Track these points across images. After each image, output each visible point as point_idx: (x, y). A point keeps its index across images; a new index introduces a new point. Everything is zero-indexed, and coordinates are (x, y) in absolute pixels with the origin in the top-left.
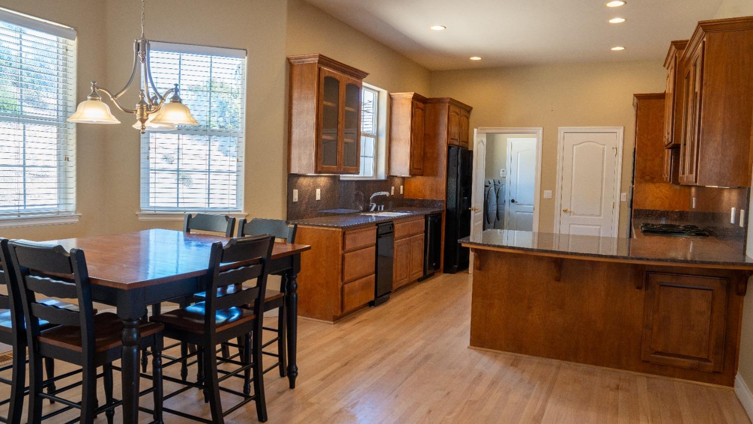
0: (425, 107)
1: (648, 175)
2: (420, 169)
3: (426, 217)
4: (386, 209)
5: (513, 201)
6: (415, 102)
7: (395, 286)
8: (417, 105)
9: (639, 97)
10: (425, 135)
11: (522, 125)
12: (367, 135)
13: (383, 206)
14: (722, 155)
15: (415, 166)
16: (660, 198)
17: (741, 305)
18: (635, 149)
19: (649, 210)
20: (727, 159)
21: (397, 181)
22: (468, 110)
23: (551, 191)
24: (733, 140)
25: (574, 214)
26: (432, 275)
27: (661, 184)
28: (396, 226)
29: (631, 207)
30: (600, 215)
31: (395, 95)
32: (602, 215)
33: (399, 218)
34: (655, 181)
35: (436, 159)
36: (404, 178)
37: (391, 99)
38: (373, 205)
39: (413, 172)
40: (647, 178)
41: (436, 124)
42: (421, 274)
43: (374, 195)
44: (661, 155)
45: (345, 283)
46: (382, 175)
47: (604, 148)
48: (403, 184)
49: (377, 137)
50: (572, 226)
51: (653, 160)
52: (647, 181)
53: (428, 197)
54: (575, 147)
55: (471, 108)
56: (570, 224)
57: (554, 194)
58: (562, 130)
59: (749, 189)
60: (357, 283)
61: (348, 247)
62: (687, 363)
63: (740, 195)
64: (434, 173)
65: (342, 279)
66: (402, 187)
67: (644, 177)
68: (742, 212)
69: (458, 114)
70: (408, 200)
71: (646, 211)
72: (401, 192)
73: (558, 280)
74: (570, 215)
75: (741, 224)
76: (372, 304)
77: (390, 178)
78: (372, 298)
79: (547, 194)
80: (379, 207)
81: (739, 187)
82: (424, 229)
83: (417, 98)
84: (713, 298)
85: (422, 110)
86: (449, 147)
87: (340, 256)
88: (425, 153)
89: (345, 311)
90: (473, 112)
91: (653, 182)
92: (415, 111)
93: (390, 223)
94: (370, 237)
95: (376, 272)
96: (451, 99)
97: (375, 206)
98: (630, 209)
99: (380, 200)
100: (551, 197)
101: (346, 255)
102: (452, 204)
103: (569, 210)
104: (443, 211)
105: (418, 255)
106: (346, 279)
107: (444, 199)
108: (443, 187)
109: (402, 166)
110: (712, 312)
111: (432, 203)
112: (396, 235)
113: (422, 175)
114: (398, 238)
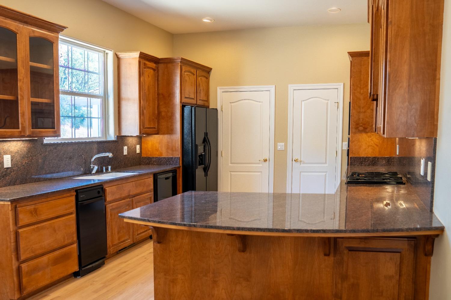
0: (158, 68)
1: (362, 126)
2: (155, 128)
3: (155, 176)
4: (116, 170)
6: (143, 61)
7: (111, 250)
8: (145, 64)
9: (353, 55)
10: (158, 94)
13: (110, 167)
14: (409, 102)
15: (147, 125)
16: (372, 146)
17: (428, 266)
18: (350, 102)
19: (363, 158)
20: (414, 106)
21: (131, 141)
22: (207, 71)
23: (283, 144)
24: (419, 86)
25: (304, 163)
27: (372, 133)
28: (108, 190)
29: (348, 155)
30: (326, 163)
31: (122, 55)
32: (327, 163)
33: (111, 181)
34: (367, 130)
35: (171, 117)
36: (140, 138)
37: (117, 59)
38: (94, 167)
39: (145, 132)
40: (361, 128)
41: (169, 84)
43: (93, 159)
44: (371, 107)
45: (24, 262)
47: (327, 103)
48: (138, 143)
49: (104, 98)
50: (301, 173)
51: (365, 112)
52: (361, 132)
53: (164, 155)
54: (303, 102)
55: (211, 69)
56: (300, 172)
57: (286, 146)
58: (291, 87)
59: (436, 139)
60: (45, 259)
61: (23, 222)
63: (429, 145)
64: (170, 131)
65: (18, 258)
66: (138, 147)
67: (358, 128)
68: (430, 164)
69: (194, 74)
70: (145, 158)
71: (360, 158)
72: (138, 151)
74: (300, 164)
75: (429, 179)
76: (77, 275)
77: (122, 138)
78: (76, 268)
79: (280, 146)
80: (104, 168)
81: (427, 138)
82: (152, 187)
83: (144, 57)
84: (401, 262)
85: (154, 70)
86: (183, 107)
87: (12, 233)
88: (159, 113)
89: (25, 293)
90: (212, 73)
91: (366, 133)
92: (143, 70)
93: (98, 187)
95: (78, 241)
96: (182, 59)
97: (96, 168)
98: (347, 157)
100: (284, 149)
101: (20, 231)
102: (188, 161)
103: (299, 160)
104: (179, 167)
106: (23, 258)
109: (132, 126)
110: (400, 276)
111: (168, 161)
112: (109, 198)
113: (157, 134)
114: (111, 202)
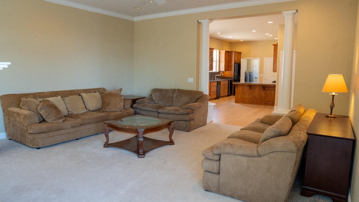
3: (228, 81)
4: (219, 79)
5: (256, 78)
6: (226, 53)
7: (221, 96)
10: (228, 60)
11: (255, 57)
12: (214, 61)
15: (226, 68)
21: (221, 72)
22: (240, 53)
25: (268, 80)
26: (230, 95)
33: (221, 81)
35: (231, 66)
36: (223, 72)
37: (220, 52)
38: (215, 78)
39: (226, 70)
41: (231, 58)
42: (227, 95)
43: (216, 75)
45: (211, 93)
46: (218, 71)
48: (223, 73)
49: (216, 62)
53: (229, 76)
54: (268, 63)
57: (263, 75)
60: (213, 93)
61: (211, 86)
62: (271, 103)
64: (231, 70)
66: (223, 74)
69: (237, 55)
70: (224, 77)
72: (223, 75)
73: (250, 89)
76: (216, 99)
77: (220, 72)
78: (216, 97)
79: (261, 75)
82: (228, 83)
83: (226, 52)
85: (228, 54)
86: (235, 63)
88: (228, 65)
90: (242, 54)
92: (226, 55)
93: (220, 82)
94: (215, 84)
95: (217, 92)
96: (235, 51)
99: (217, 77)
102: (236, 78)
104: (233, 79)
105: (226, 90)
107: (233, 77)
108: (233, 74)
109: (223, 69)
111: (231, 78)
112: (221, 84)
113: (228, 71)
114: (222, 85)
